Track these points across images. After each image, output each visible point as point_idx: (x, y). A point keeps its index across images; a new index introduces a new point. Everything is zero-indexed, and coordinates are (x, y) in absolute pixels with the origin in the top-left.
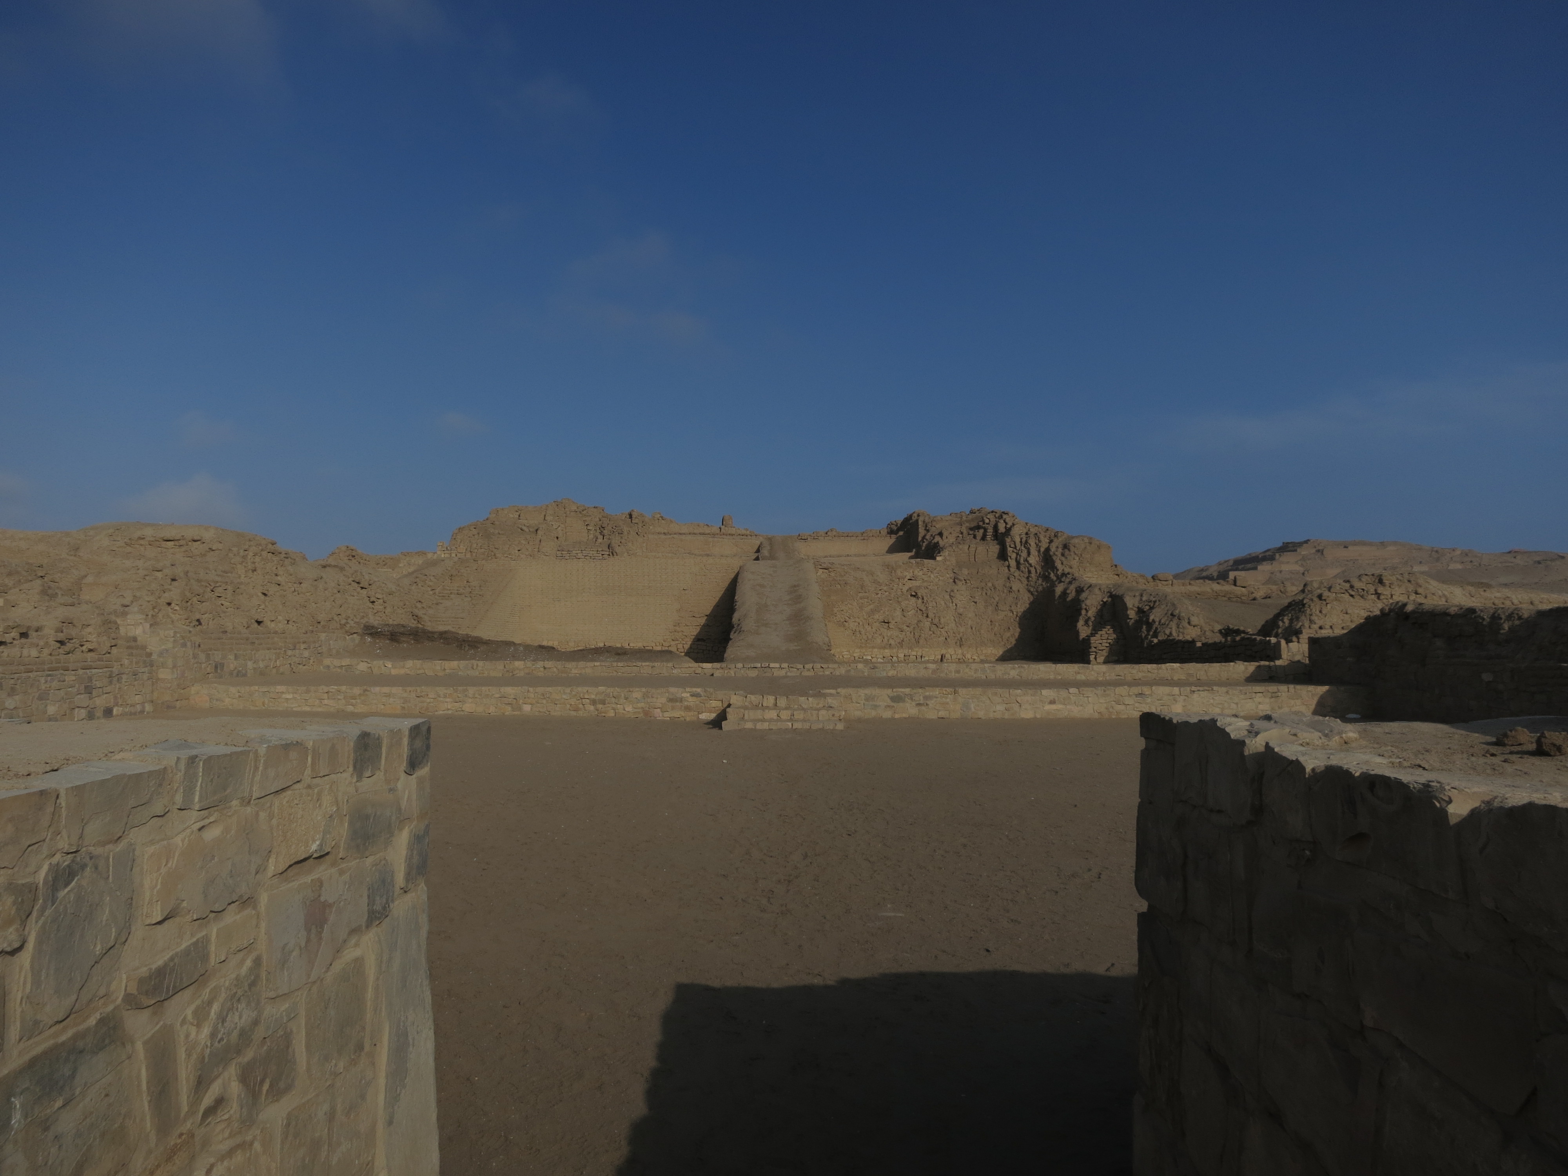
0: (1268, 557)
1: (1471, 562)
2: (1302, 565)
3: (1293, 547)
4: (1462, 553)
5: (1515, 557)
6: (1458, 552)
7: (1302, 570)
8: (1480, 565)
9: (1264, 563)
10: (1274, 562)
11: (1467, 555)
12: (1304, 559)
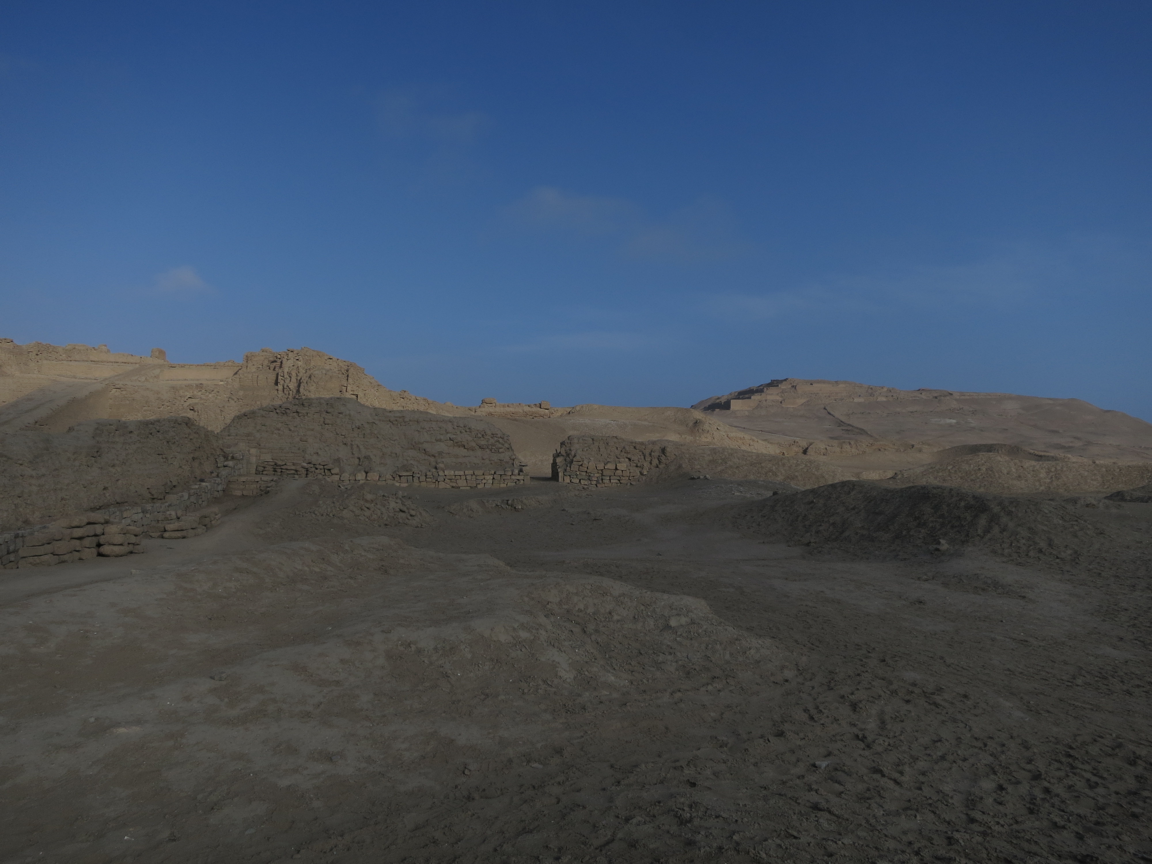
0: (759, 390)
1: (892, 396)
2: (782, 397)
3: (777, 383)
4: (888, 390)
5: (921, 394)
6: (885, 389)
7: (780, 399)
8: (898, 398)
9: (756, 394)
10: (762, 394)
11: (890, 391)
12: (783, 392)
